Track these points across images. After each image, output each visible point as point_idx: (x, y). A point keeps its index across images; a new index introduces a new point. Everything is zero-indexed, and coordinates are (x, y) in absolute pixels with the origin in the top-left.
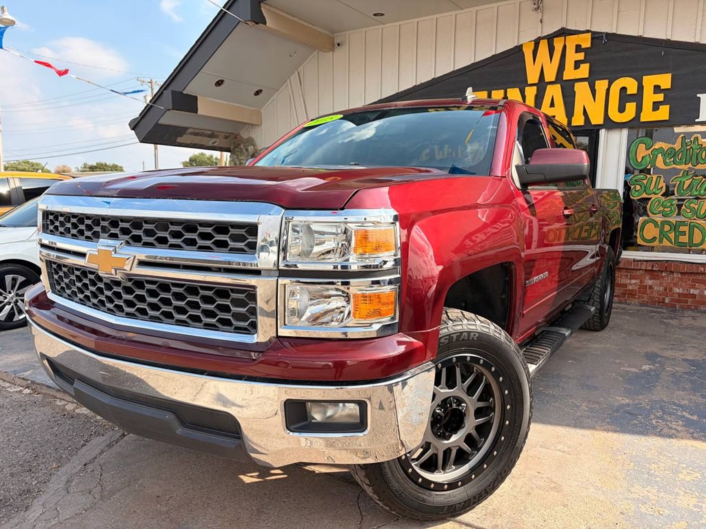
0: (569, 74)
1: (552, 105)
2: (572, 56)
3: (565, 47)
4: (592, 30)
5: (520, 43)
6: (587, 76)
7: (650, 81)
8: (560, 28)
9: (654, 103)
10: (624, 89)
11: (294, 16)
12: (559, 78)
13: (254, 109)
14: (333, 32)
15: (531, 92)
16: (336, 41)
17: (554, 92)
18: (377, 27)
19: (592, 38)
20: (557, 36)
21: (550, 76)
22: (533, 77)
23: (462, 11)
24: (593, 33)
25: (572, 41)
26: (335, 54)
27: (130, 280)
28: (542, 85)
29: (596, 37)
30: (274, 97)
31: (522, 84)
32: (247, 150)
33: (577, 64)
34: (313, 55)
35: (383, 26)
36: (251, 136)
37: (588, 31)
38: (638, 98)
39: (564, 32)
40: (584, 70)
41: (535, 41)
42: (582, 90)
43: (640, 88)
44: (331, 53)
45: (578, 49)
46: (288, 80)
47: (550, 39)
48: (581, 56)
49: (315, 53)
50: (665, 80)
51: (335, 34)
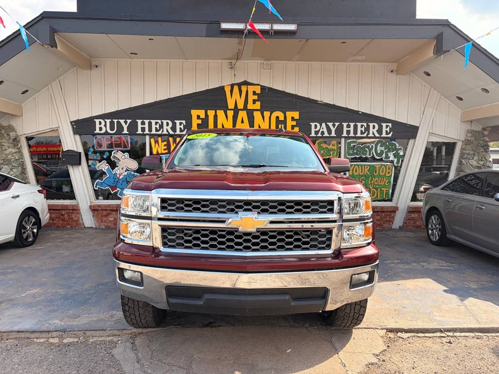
0: (250, 106)
1: (242, 122)
2: (251, 97)
3: (247, 91)
4: (261, 84)
5: (223, 85)
6: (259, 108)
7: (290, 114)
8: (243, 80)
9: (292, 126)
10: (277, 117)
11: (72, 44)
12: (245, 108)
13: (17, 103)
14: (91, 57)
15: (230, 114)
16: (94, 63)
17: (243, 115)
18: (127, 59)
19: (261, 89)
20: (243, 85)
21: (241, 105)
22: (231, 105)
23: (186, 61)
24: (261, 86)
25: (251, 89)
26: (91, 72)
27: (258, 232)
28: (236, 110)
29: (263, 88)
30: (36, 96)
31: (225, 108)
32: (8, 135)
33: (254, 102)
34: (72, 70)
35: (131, 60)
36: (11, 123)
37: (258, 85)
38: (284, 122)
39: (246, 83)
40: (258, 105)
41: (231, 85)
42: (257, 115)
43: (285, 117)
44: (89, 71)
45: (254, 93)
46: (50, 85)
47: (240, 85)
48: (256, 97)
49: (75, 69)
50: (296, 115)
51: (92, 59)
